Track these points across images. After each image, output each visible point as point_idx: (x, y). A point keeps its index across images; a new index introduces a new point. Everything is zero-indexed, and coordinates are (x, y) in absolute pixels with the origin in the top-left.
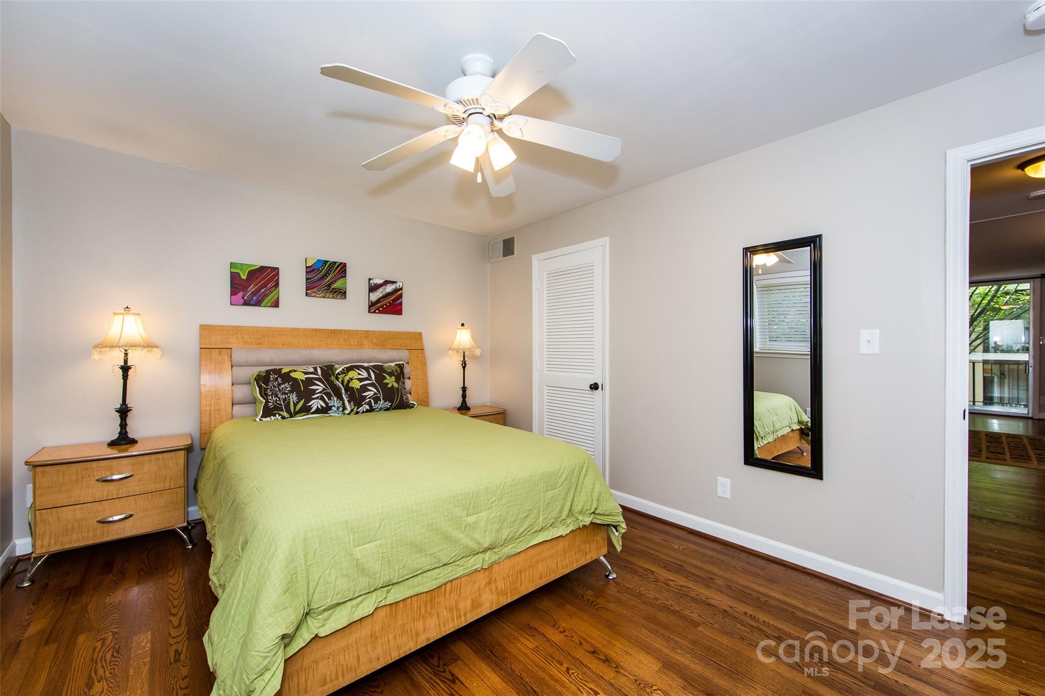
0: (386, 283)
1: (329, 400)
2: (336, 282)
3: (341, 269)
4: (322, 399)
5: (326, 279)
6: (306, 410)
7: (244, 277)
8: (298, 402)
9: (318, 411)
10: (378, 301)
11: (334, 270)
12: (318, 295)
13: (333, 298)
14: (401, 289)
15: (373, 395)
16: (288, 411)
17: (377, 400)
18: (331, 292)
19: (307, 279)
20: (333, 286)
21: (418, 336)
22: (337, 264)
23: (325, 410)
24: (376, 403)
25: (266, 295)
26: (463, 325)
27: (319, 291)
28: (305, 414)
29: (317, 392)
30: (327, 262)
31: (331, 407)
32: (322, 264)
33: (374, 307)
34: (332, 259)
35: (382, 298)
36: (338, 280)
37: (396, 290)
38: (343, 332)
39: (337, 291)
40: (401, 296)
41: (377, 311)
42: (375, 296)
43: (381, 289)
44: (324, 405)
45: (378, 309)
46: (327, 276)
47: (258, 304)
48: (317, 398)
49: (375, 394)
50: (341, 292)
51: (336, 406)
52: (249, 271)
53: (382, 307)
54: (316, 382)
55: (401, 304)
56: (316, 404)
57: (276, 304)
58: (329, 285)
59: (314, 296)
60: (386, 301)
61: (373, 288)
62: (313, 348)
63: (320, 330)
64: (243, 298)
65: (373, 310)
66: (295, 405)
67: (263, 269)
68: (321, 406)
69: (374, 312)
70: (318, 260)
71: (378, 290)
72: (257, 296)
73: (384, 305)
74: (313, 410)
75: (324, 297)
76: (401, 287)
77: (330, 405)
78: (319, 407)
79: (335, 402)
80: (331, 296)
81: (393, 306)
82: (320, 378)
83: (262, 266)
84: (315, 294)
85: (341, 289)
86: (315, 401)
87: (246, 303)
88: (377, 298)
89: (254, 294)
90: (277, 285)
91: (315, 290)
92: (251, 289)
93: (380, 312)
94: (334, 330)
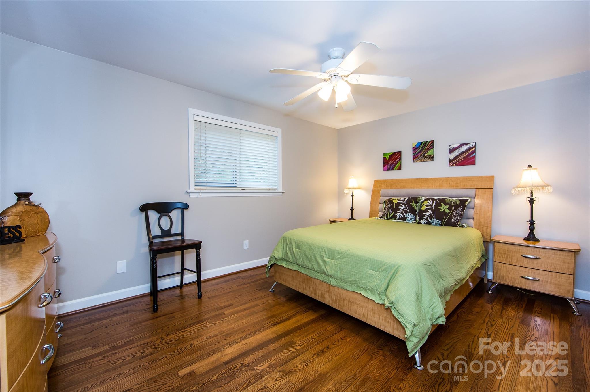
0: (461, 145)
1: (405, 214)
2: (427, 152)
3: (431, 144)
4: (402, 213)
5: (422, 152)
6: (394, 217)
7: (388, 159)
8: (391, 213)
9: (399, 219)
10: (455, 158)
11: (426, 146)
12: (418, 161)
13: (426, 161)
14: (475, 147)
15: (429, 215)
16: (387, 217)
17: (431, 217)
18: (425, 158)
19: (413, 154)
20: (426, 155)
21: (491, 178)
22: (428, 142)
23: (404, 219)
24: (431, 219)
25: (395, 165)
26: (530, 166)
27: (419, 159)
28: (394, 219)
29: (400, 209)
30: (423, 142)
31: (407, 217)
32: (420, 144)
33: (452, 163)
34: (425, 141)
35: (458, 156)
36: (428, 151)
37: (470, 149)
38: (432, 179)
39: (428, 157)
40: (474, 152)
41: (454, 165)
42: (452, 156)
43: (457, 150)
44: (403, 216)
45: (455, 163)
46: (423, 150)
47: (392, 169)
48: (400, 212)
49: (431, 214)
50: (431, 157)
51: (410, 218)
52: (390, 156)
53: (458, 161)
54: (402, 205)
55: (474, 157)
56: (399, 215)
57: (400, 168)
58: (424, 155)
59: (416, 162)
60: (462, 157)
61: (451, 151)
62: (414, 188)
63: (420, 179)
64: (387, 167)
65: (451, 165)
66: (390, 214)
67: (394, 153)
68: (401, 216)
69: (452, 166)
70: (418, 143)
71: (455, 151)
72: (392, 166)
73: (460, 160)
74: (397, 218)
75: (421, 161)
76: (474, 145)
77: (406, 216)
78: (400, 217)
79: (409, 215)
80: (425, 160)
81: (468, 160)
82: (405, 203)
83: (394, 152)
84: (417, 161)
85: (430, 156)
86: (399, 213)
87: (389, 170)
88: (455, 156)
89: (391, 165)
90: (400, 159)
91: (416, 159)
92: (390, 163)
93: (457, 165)
94: (427, 179)
